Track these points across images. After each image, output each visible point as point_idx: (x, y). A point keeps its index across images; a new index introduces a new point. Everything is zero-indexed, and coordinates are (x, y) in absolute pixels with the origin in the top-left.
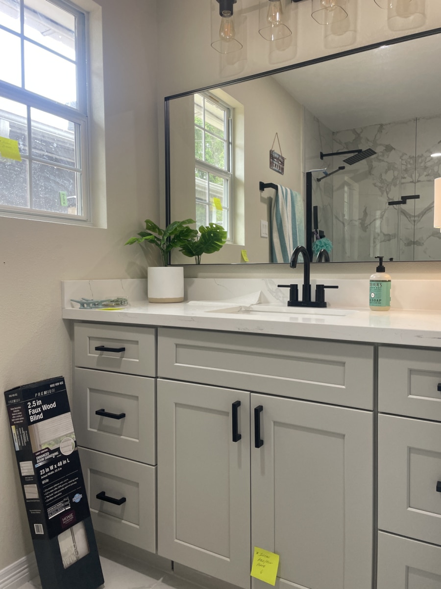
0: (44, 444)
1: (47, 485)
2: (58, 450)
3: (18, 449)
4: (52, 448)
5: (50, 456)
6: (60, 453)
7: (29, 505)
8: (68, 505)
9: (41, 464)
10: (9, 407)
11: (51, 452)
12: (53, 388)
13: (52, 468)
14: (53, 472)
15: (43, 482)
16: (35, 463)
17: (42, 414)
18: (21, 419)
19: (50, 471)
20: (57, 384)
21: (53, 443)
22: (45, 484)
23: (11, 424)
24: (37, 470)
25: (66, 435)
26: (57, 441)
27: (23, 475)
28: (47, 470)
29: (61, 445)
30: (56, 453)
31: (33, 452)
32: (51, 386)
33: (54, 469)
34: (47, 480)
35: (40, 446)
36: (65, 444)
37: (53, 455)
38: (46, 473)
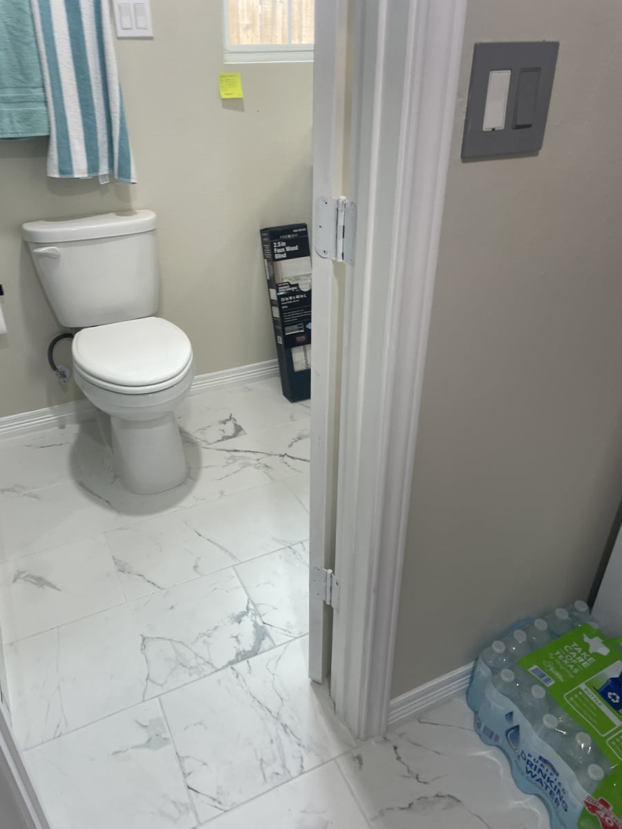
0: (286, 278)
1: (286, 311)
2: (297, 285)
3: (268, 278)
4: (292, 283)
5: (290, 289)
6: (299, 288)
7: (275, 321)
8: (301, 329)
9: (282, 293)
10: (263, 243)
11: (291, 286)
12: (295, 233)
13: (291, 298)
14: (291, 302)
15: (283, 307)
16: (278, 291)
17: (285, 254)
18: (269, 255)
19: (289, 300)
20: (300, 230)
21: (293, 279)
22: (285, 309)
23: (265, 258)
24: (279, 297)
25: (305, 275)
26: (297, 278)
27: (272, 298)
28: (287, 299)
29: (300, 282)
30: (295, 288)
31: (277, 283)
32: (295, 231)
33: (293, 300)
34: (286, 307)
35: (283, 279)
36: (304, 282)
37: (293, 289)
38: (285, 301)
